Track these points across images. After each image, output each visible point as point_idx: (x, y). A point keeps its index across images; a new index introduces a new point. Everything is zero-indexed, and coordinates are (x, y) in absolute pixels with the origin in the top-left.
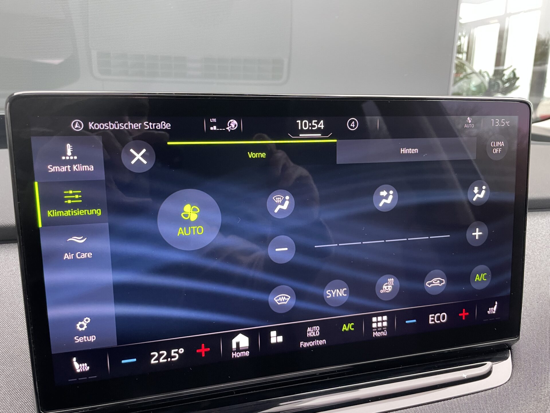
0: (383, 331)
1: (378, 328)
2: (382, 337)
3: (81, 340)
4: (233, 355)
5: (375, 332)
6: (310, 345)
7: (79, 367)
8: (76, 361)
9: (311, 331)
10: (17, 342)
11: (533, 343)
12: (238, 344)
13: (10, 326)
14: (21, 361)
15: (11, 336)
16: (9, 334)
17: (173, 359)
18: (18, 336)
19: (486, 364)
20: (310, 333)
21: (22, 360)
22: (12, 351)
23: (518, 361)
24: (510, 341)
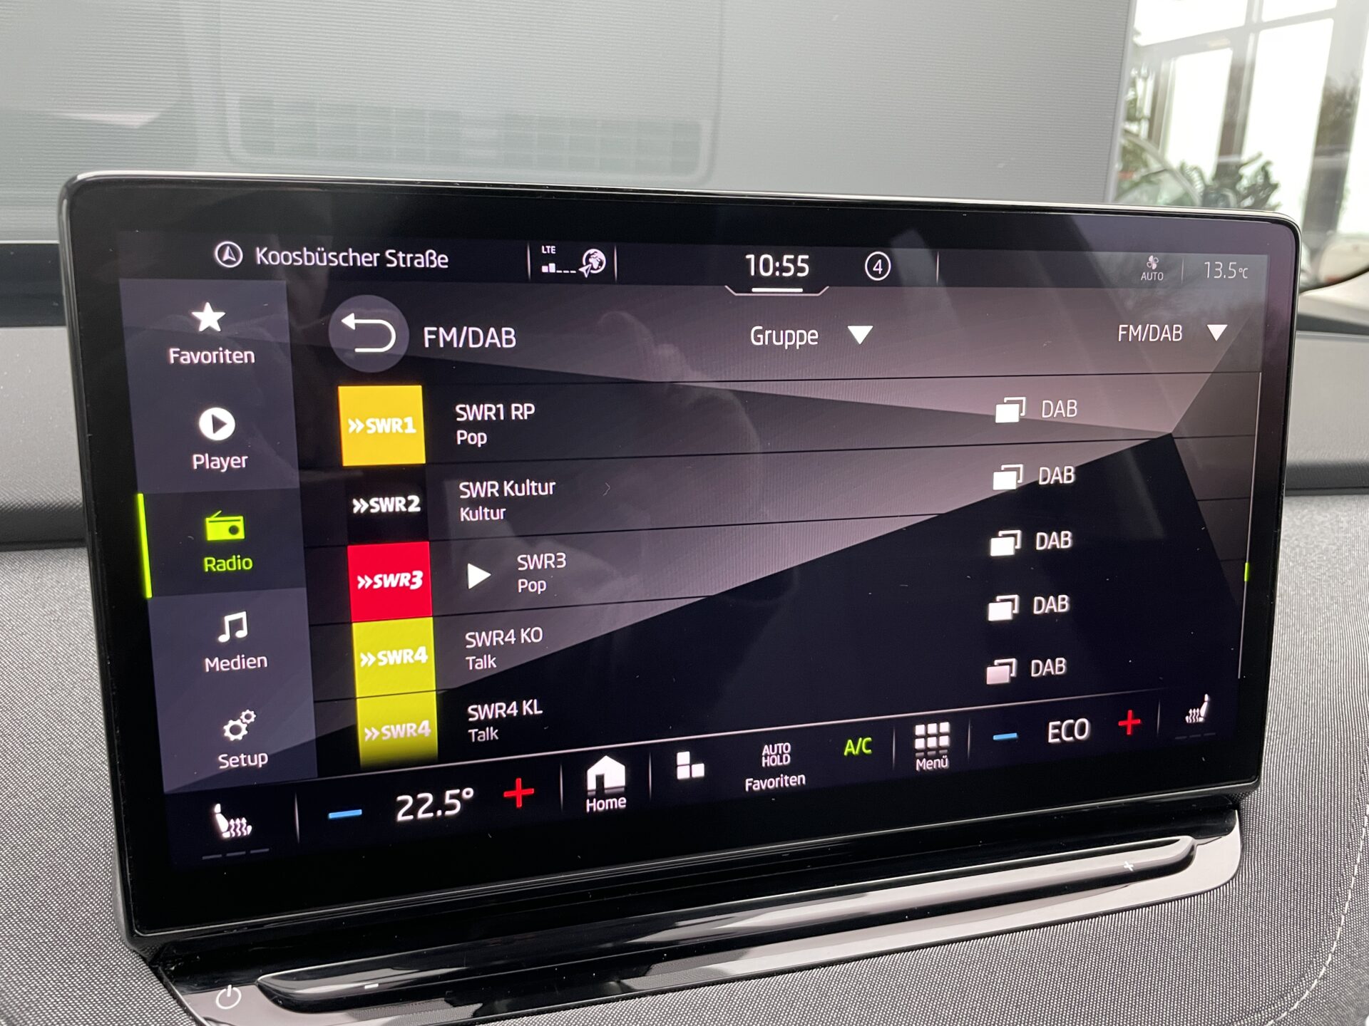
0: (940, 758)
1: (927, 749)
2: (938, 772)
3: (234, 764)
4: (588, 805)
5: (921, 761)
6: (770, 787)
7: (227, 827)
8: (222, 812)
9: (772, 753)
10: (71, 776)
11: (1293, 795)
12: (600, 779)
13: (54, 739)
14: (83, 818)
15: (57, 762)
16: (52, 757)
17: (448, 813)
18: (73, 762)
19: (1177, 841)
20: (768, 757)
21: (85, 816)
22: (61, 796)
23: (1255, 836)
24: (1237, 787)
